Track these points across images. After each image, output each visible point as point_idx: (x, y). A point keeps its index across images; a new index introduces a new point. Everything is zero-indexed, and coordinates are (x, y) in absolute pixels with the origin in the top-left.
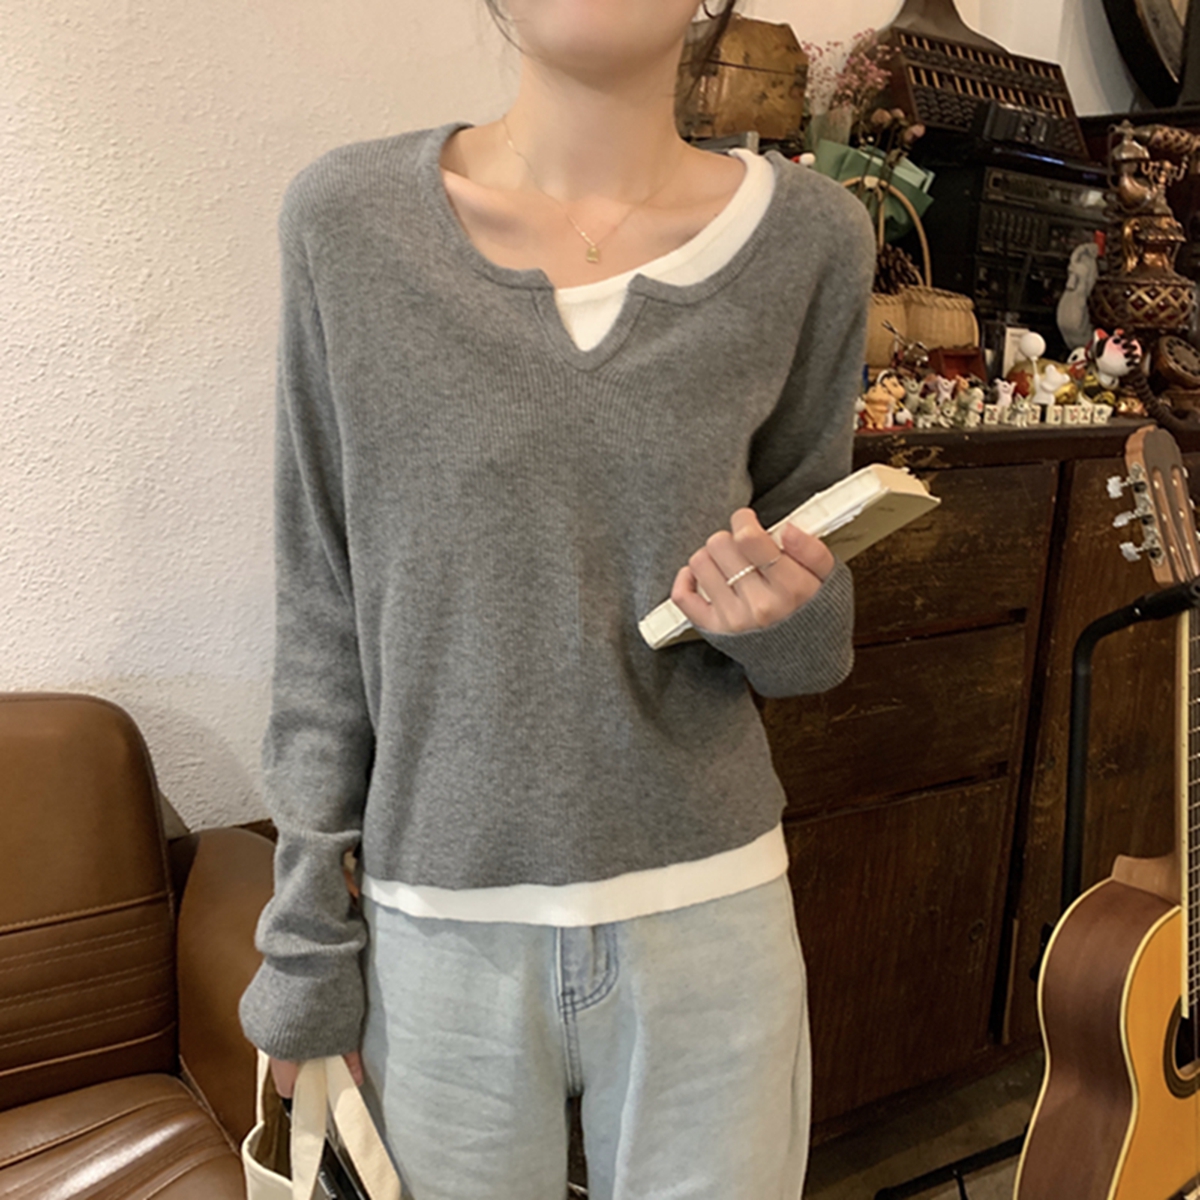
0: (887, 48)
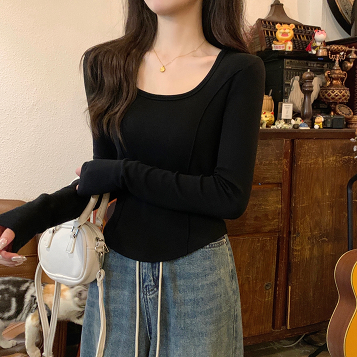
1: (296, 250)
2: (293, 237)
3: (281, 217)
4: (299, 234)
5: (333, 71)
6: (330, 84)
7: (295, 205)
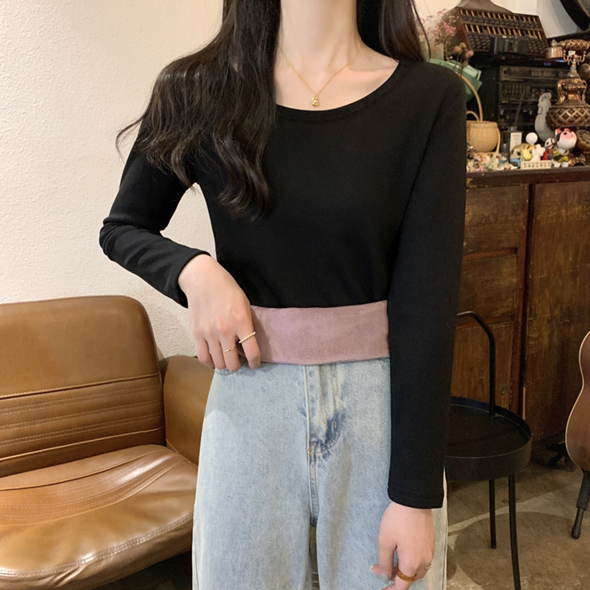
0: (454, 17)
1: (532, 338)
2: (529, 321)
3: (516, 295)
4: (536, 315)
5: (567, 80)
6: (565, 99)
7: (532, 276)
